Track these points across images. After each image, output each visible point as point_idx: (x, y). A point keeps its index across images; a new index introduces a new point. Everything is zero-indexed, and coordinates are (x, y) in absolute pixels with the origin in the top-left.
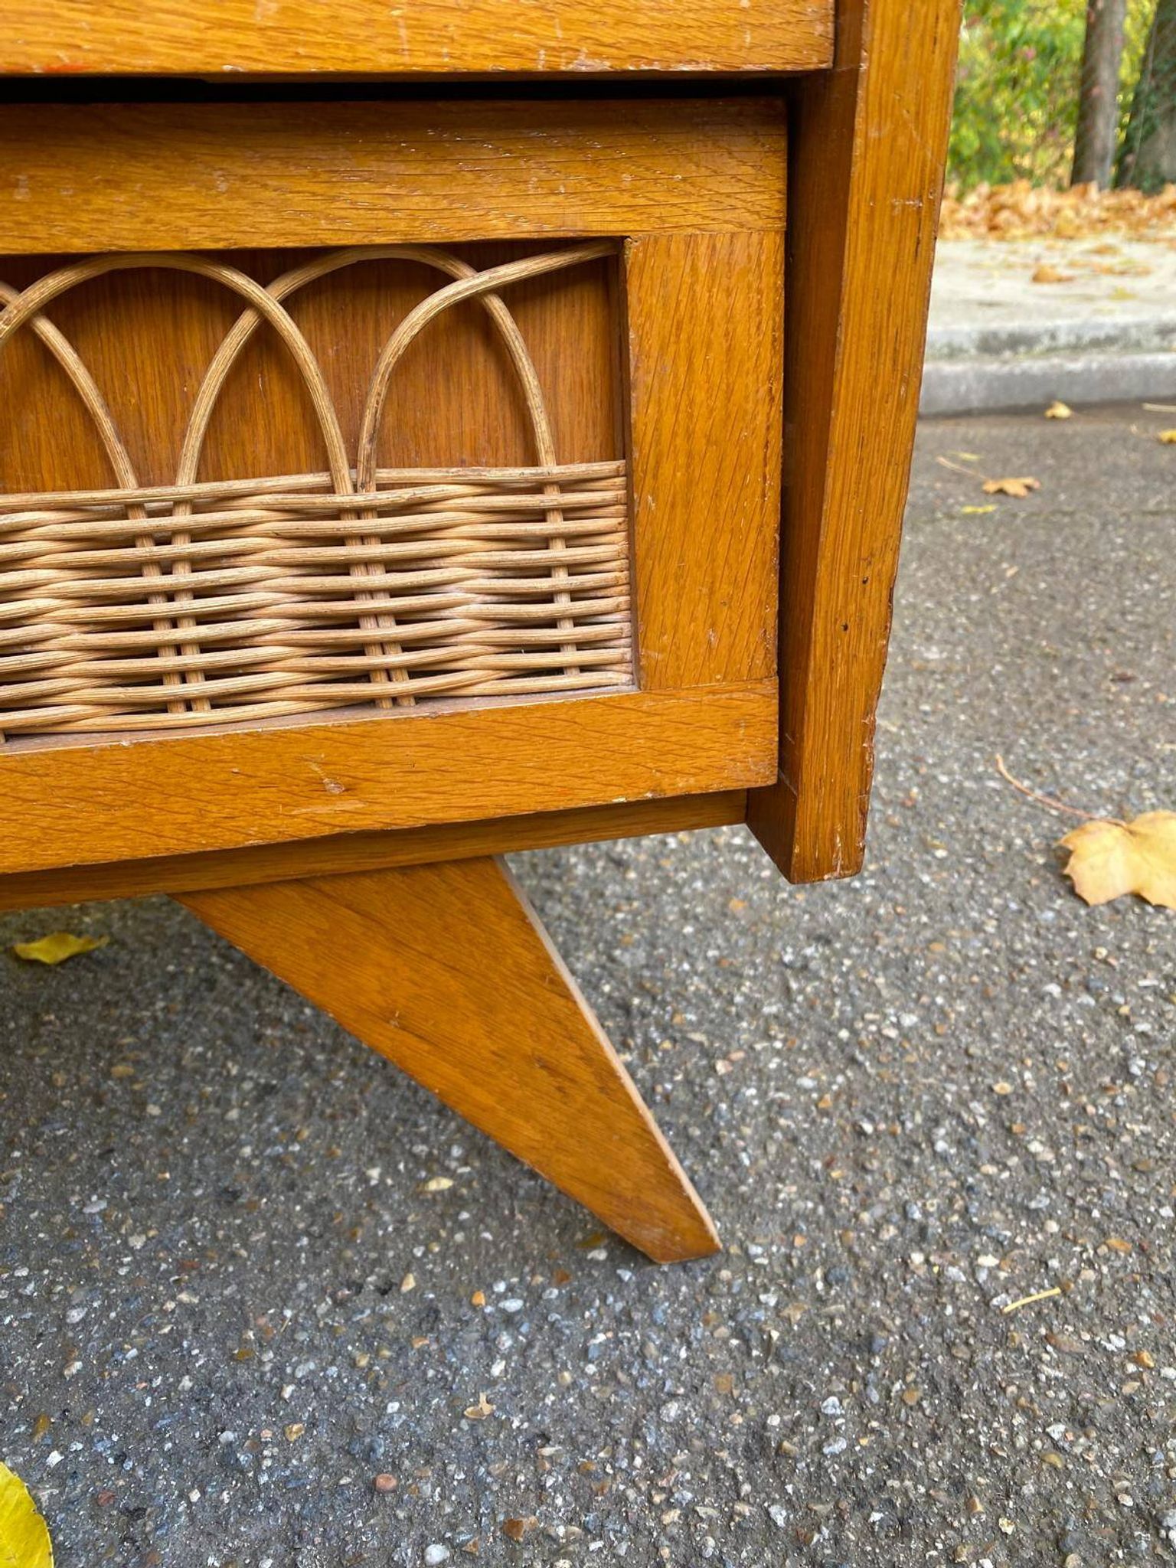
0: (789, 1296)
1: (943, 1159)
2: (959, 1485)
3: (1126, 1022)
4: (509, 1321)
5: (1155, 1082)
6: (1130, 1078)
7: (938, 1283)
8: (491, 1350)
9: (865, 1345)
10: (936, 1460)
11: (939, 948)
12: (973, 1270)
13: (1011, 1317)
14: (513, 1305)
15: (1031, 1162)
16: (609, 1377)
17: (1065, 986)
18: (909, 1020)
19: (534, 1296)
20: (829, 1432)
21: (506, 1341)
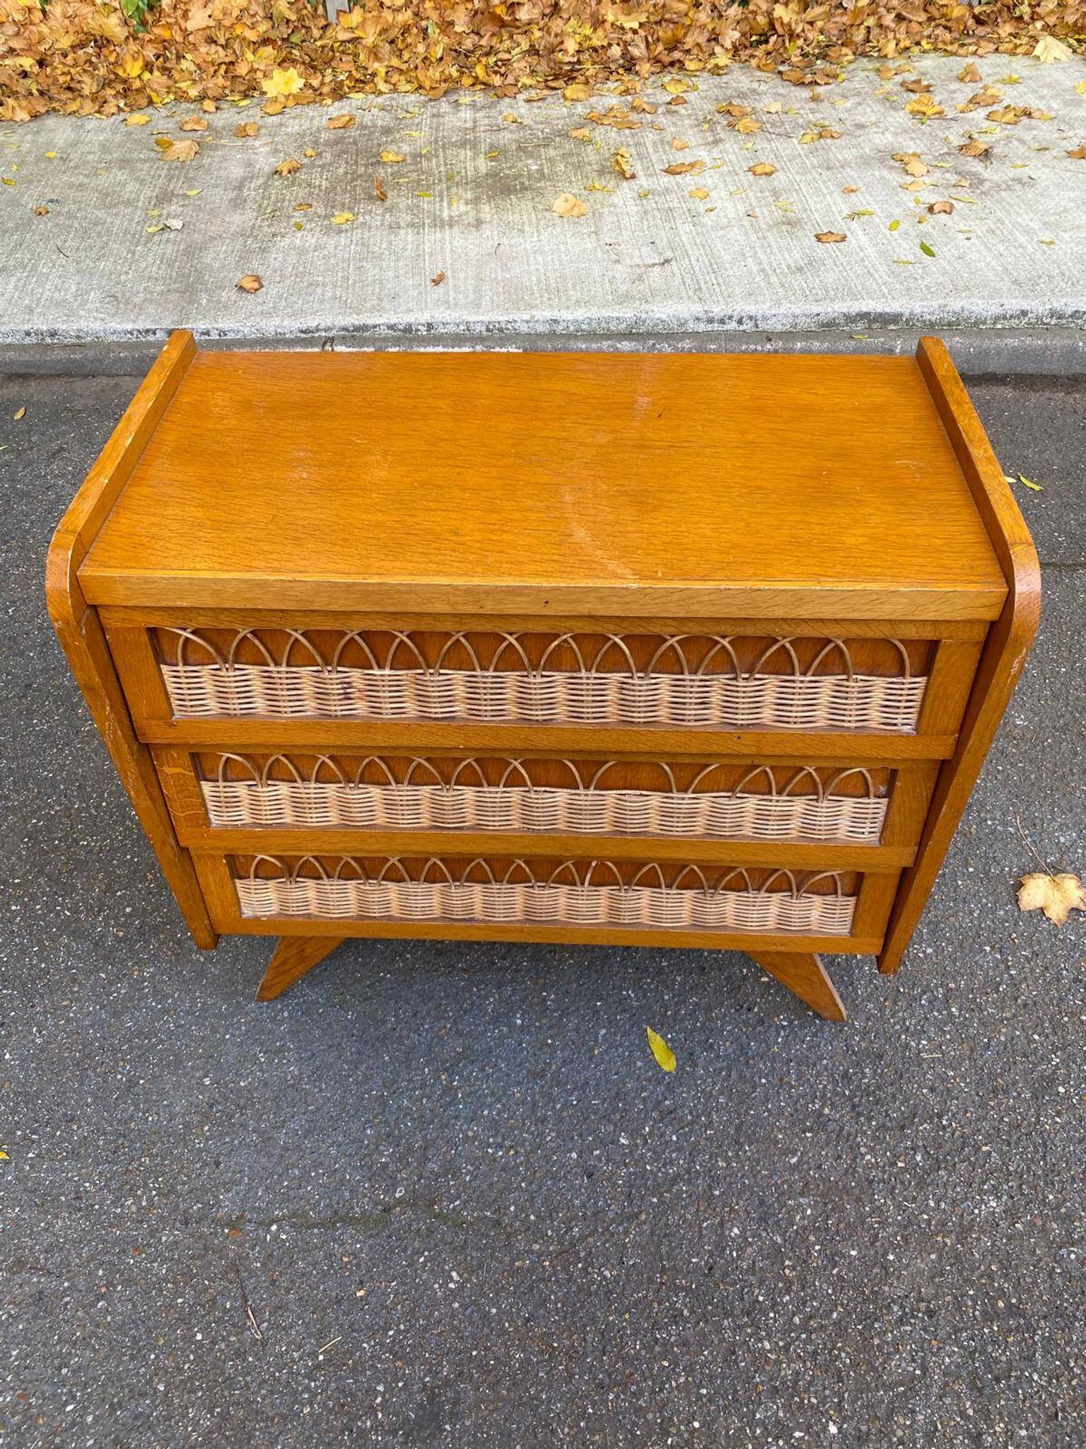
0: (863, 1039)
1: (923, 1006)
2: (894, 1096)
3: (1008, 968)
4: (783, 1027)
5: (1006, 995)
6: (997, 991)
7: (907, 1046)
8: (778, 1035)
9: (880, 1057)
10: (890, 1090)
11: (952, 919)
12: (919, 1043)
13: (925, 1060)
14: (785, 1023)
15: (950, 1014)
16: (809, 1049)
17: (993, 948)
18: (929, 951)
19: (791, 1022)
20: (864, 1076)
21: (782, 1034)
